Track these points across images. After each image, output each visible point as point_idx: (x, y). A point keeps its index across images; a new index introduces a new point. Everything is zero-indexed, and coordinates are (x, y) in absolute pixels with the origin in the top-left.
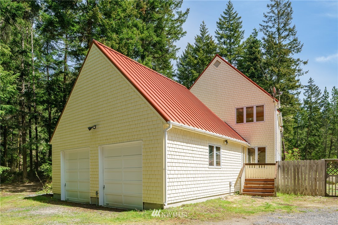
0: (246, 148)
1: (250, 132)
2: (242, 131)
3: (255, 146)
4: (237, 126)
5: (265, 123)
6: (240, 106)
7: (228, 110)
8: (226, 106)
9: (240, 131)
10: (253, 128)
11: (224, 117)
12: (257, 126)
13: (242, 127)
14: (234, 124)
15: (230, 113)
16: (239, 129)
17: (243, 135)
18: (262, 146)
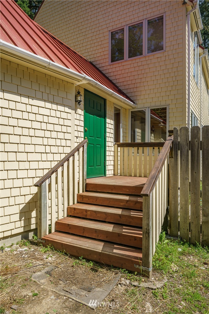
0: (128, 111)
1: (136, 77)
2: (121, 76)
3: (145, 106)
4: (112, 67)
5: (166, 54)
6: (118, 26)
7: (97, 37)
8: (93, 31)
9: (117, 77)
10: (141, 68)
11: (90, 53)
12: (149, 62)
13: (121, 68)
14: (107, 64)
15: (100, 43)
16: (115, 73)
17: (122, 84)
18: (158, 104)
